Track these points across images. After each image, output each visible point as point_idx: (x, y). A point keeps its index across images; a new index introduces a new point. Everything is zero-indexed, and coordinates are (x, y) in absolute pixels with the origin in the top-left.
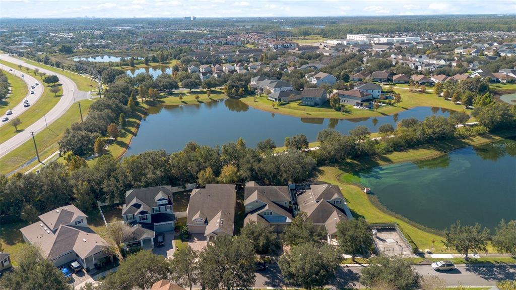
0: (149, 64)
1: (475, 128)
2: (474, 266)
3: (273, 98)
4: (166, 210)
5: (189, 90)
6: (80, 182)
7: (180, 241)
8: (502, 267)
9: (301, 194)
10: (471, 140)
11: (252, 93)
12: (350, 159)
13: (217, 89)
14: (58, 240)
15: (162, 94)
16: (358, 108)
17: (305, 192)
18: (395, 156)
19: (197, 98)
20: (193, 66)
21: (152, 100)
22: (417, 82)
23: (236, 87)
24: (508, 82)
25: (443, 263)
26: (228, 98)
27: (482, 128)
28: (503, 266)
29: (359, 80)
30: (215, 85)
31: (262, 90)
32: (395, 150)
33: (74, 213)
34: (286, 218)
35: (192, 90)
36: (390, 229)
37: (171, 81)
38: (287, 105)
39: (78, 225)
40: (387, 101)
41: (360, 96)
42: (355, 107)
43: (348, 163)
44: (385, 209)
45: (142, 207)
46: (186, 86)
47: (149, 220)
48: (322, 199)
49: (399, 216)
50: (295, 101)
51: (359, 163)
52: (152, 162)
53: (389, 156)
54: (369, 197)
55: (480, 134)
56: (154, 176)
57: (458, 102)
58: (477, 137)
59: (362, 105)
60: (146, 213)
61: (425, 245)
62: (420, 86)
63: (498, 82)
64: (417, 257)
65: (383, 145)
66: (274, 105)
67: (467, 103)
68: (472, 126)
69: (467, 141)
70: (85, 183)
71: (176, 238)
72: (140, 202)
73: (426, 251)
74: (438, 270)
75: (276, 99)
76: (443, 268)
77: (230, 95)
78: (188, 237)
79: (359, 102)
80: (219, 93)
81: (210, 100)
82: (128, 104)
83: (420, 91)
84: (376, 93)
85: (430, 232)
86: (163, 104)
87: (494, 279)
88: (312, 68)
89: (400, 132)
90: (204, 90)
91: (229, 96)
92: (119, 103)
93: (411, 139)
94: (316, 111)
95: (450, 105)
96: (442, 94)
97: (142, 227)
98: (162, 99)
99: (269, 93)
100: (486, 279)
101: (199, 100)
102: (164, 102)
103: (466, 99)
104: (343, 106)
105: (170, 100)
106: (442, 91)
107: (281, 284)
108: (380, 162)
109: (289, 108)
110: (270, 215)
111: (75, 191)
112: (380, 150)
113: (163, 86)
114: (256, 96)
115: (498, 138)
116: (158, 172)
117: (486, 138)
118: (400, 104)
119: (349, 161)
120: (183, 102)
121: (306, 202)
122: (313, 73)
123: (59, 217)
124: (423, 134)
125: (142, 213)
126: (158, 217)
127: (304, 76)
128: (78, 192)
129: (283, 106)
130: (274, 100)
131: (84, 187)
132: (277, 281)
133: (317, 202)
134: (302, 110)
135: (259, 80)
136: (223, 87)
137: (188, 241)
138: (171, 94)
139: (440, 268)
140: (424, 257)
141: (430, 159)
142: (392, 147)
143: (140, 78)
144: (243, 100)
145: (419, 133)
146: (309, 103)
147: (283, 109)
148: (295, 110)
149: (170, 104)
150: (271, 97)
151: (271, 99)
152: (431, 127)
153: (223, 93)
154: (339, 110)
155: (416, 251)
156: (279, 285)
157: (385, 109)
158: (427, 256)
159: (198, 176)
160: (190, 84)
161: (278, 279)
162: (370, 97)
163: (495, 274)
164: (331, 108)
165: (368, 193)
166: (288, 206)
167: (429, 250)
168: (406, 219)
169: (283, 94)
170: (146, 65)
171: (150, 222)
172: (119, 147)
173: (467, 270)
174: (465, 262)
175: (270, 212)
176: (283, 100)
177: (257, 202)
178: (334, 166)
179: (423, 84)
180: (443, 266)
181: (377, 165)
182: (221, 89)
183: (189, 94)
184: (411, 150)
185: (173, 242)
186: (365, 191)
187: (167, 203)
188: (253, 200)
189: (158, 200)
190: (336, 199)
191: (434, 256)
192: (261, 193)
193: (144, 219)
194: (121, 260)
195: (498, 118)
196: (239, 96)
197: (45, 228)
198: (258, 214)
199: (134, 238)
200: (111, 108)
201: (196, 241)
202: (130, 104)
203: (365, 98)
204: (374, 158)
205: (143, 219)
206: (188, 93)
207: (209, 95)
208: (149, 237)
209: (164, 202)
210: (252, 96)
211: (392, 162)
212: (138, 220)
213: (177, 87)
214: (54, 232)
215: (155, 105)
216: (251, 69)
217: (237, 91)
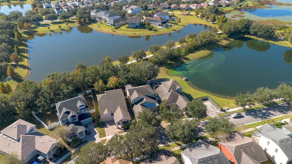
0: (10, 2)
1: (222, 36)
2: (249, 112)
3: (109, 24)
4: (85, 111)
6: (19, 103)
7: (98, 128)
8: (260, 111)
9: (157, 87)
10: (222, 42)
11: (94, 21)
12: (169, 61)
13: (70, 19)
14: (24, 145)
15: (33, 26)
16: (160, 27)
17: (159, 86)
18: (191, 56)
19: (60, 27)
20: (46, 4)
21: (28, 31)
22: (184, 9)
23: (84, 17)
24: (226, 6)
25: (237, 114)
26: (79, 25)
27: (225, 36)
28: (260, 110)
29: (153, 9)
30: (68, 17)
31: (100, 19)
32: (190, 53)
33: (26, 125)
34: (156, 104)
35: (54, 21)
36: (206, 99)
37: (38, 16)
38: (119, 28)
39: (31, 132)
40: (174, 22)
41: (160, 20)
42: (158, 27)
43: (169, 64)
44: (197, 88)
45: (71, 113)
46: (49, 19)
47: (77, 120)
48: (172, 90)
49: (205, 91)
50: (123, 25)
51: (175, 63)
52: (64, 81)
53: (187, 57)
54: (187, 82)
55: (225, 39)
56: (68, 90)
57: (208, 20)
58: (224, 40)
59: (162, 26)
60: (75, 116)
61: (224, 105)
62: (186, 11)
63: (221, 6)
64: (223, 113)
65: (183, 51)
66: (112, 29)
67: (213, 21)
68: (220, 34)
69: (220, 43)
70: (22, 102)
71: (96, 127)
72: (68, 110)
73: (226, 109)
74: (235, 118)
75: (112, 25)
76: (237, 116)
77: (80, 23)
78: (103, 125)
79: (160, 24)
80: (73, 22)
81: (69, 28)
82: (15, 37)
83: (187, 14)
84: (167, 18)
85: (223, 97)
86: (37, 33)
87: (259, 117)
88: (125, 2)
89: (190, 42)
90: (62, 21)
91: (80, 24)
92: (10, 37)
93: (196, 46)
94: (138, 31)
95: (204, 22)
96: (199, 16)
97: (75, 125)
98: (35, 30)
99: (106, 21)
100: (256, 118)
101: (61, 28)
102: (37, 32)
103: (213, 18)
104: (153, 27)
105: (40, 30)
106: (199, 14)
107: (166, 142)
108: (184, 61)
109: (120, 30)
110: (147, 103)
111: (16, 109)
112: (182, 54)
113: (33, 20)
114: (98, 23)
115: (232, 40)
116: (70, 88)
117: (227, 40)
118: (181, 24)
119: (169, 62)
120: (51, 31)
121: (162, 92)
122: (128, 6)
123: (18, 130)
124: (202, 43)
125: (73, 117)
126: (82, 117)
127: (122, 8)
128: (19, 109)
129: (118, 29)
130: (111, 25)
131: (23, 105)
132: (164, 140)
133: (169, 92)
134: (130, 31)
135: (96, 12)
136: (74, 17)
137: (104, 127)
138: (39, 25)
139: (235, 117)
140: (226, 112)
141: (207, 55)
142: (188, 51)
143: (14, 16)
144: (90, 26)
145: (199, 42)
146: (133, 26)
147: (118, 32)
148: (124, 31)
149: (42, 33)
150: (108, 24)
151: (109, 25)
152: (204, 38)
153: (75, 22)
154: (150, 29)
155: (222, 110)
156: (165, 142)
157: (175, 27)
158: (227, 111)
159: (94, 85)
160: (51, 17)
161: (164, 139)
162: (165, 20)
163: (258, 115)
164: (146, 28)
165: (186, 80)
166: (153, 96)
167: (227, 108)
168: (209, 92)
169: (116, 21)
170: (9, 2)
171: (78, 121)
172: (22, 69)
173: (246, 115)
174: (244, 111)
175: (146, 102)
176: (116, 25)
177: (138, 97)
178: (163, 67)
179: (187, 10)
180: (237, 115)
181: (183, 63)
182: (72, 19)
183: (52, 25)
184: (197, 52)
185: (95, 129)
186: (184, 79)
187: (85, 107)
188: (136, 97)
189: (80, 107)
190: (179, 88)
191: (230, 110)
192: (138, 91)
193: (75, 120)
194: (68, 148)
195: (233, 29)
196: (86, 23)
197: (10, 139)
198: (141, 105)
199: (73, 133)
200: (5, 42)
201: (109, 126)
202: (17, 37)
203: (163, 21)
204: (181, 59)
205: (73, 120)
206: (51, 23)
207: (67, 25)
208: (82, 130)
209: (83, 107)
210: (95, 23)
211: (190, 60)
212: (70, 121)
213: (42, 20)
214: (18, 140)
215: (31, 34)
216: (86, 3)
217: (85, 20)
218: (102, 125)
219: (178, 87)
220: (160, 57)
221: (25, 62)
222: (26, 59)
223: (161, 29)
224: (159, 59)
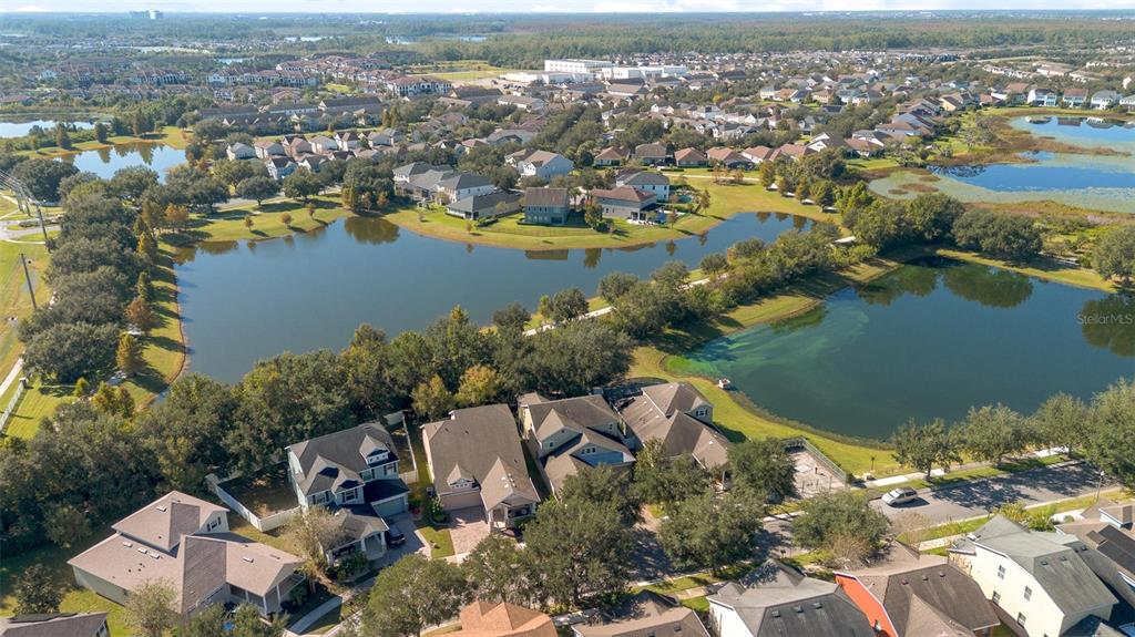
0: (109, 139)
1: (857, 249)
2: (944, 488)
3: (460, 211)
4: (386, 473)
5: (254, 203)
6: (170, 441)
7: (429, 529)
8: (983, 484)
9: (626, 405)
10: (855, 272)
11: (406, 202)
12: (669, 328)
13: (321, 196)
14: (190, 567)
15: (193, 216)
16: (637, 222)
17: (633, 400)
18: (743, 314)
19: (287, 220)
20: (238, 146)
21: (176, 232)
22: (722, 163)
23: (371, 190)
24: (872, 156)
25: (901, 492)
26: (351, 214)
27: (865, 249)
28: (983, 482)
29: (613, 164)
30: (316, 189)
31: (426, 194)
32: (741, 303)
33: (199, 507)
34: (622, 455)
35: (265, 202)
36: (797, 448)
37: (214, 185)
38: (495, 225)
39: (212, 531)
40: (686, 206)
41: (637, 198)
42: (630, 221)
43: (667, 336)
44: (767, 414)
45: (341, 472)
46: (250, 193)
47: (360, 499)
48: (677, 411)
49: (795, 423)
50: (508, 215)
51: (687, 334)
52: (318, 377)
53: (732, 315)
54: (731, 395)
55: (866, 260)
56: (330, 406)
57: (807, 201)
58: (862, 265)
59: (643, 217)
60: (355, 484)
61: (858, 466)
62: (729, 171)
63: (856, 156)
64: (854, 489)
65: (718, 296)
66: (469, 229)
67: (824, 203)
68: (848, 245)
69: (847, 274)
70: (181, 440)
71: (419, 525)
72: (333, 465)
73: (864, 477)
74: (894, 505)
75: (468, 214)
76: (902, 500)
77: (357, 207)
78: (445, 519)
79: (637, 210)
80: (331, 205)
81: (318, 224)
82: (140, 248)
83: (732, 182)
84: (661, 191)
85: (854, 444)
86: (207, 240)
87: (978, 504)
88: (513, 140)
89: (741, 269)
90: (292, 200)
91: (355, 212)
92: (122, 249)
93: (763, 280)
94: (560, 235)
95: (792, 206)
96: (774, 186)
97: (354, 512)
98: (201, 229)
99: (446, 202)
100: (967, 506)
101: (291, 224)
102: (208, 235)
103: (823, 194)
104: (610, 221)
105: (218, 229)
106: (773, 181)
107: (660, 574)
108: (722, 328)
109: (499, 231)
110: (592, 453)
111: (161, 459)
112: (715, 305)
113: (195, 196)
114: (418, 208)
115: (893, 264)
116: (338, 399)
117: (876, 265)
118: (709, 211)
119: (668, 331)
120: (255, 232)
121: (644, 420)
122: (523, 152)
123: (171, 521)
124: (782, 270)
125: (347, 484)
126: (376, 490)
127: (503, 160)
128: (171, 462)
129: (489, 229)
130: (463, 215)
131: (184, 450)
132: (651, 570)
133: (668, 417)
134: (532, 234)
135: (413, 172)
136: (338, 190)
137: (447, 527)
138: (215, 214)
139: (898, 501)
140: (865, 487)
141: (801, 312)
142: (734, 298)
143: (131, 182)
144: (390, 217)
145: (773, 268)
146: (541, 218)
147: (489, 235)
148: (512, 234)
149: (226, 239)
150: (456, 210)
151: (457, 214)
152: (791, 255)
153: (340, 205)
154: (603, 229)
155: (851, 480)
156: (656, 576)
157: (687, 222)
158: (868, 484)
159: (414, 394)
160: (258, 189)
161: (650, 566)
162: (653, 200)
163: (977, 498)
164: (587, 226)
165: (727, 388)
166: (615, 431)
167: (868, 474)
168: (809, 427)
169: (481, 202)
170: (102, 142)
171: (363, 502)
172: (163, 351)
173: (936, 497)
174: (928, 484)
175: (591, 448)
176: (484, 214)
177: (563, 431)
178: (646, 345)
179: (733, 167)
180: (901, 496)
181: (718, 335)
182: (329, 196)
183: (258, 213)
184: (766, 300)
185: (417, 532)
186: (721, 385)
187: (387, 457)
188: (555, 431)
189: (370, 455)
190: (700, 407)
191: (880, 483)
192: (563, 413)
193: (352, 497)
194: (330, 586)
195: (892, 229)
196: (379, 209)
197: (143, 549)
198: (571, 455)
199: (348, 538)
200: (106, 263)
201: (463, 524)
202: (144, 248)
203: (647, 202)
204: (710, 321)
205: (349, 498)
206: (255, 209)
207: (312, 212)
208: (378, 529)
209: (381, 457)
210: (408, 209)
211: (741, 326)
212: (338, 500)
213: (225, 197)
214: (173, 552)
215: (188, 242)
216: (375, 145)
217: (374, 200)
218: (442, 519)
219: (698, 402)
220: (635, 312)
221: (173, 330)
222: (174, 322)
223: (640, 229)
224: (633, 320)
